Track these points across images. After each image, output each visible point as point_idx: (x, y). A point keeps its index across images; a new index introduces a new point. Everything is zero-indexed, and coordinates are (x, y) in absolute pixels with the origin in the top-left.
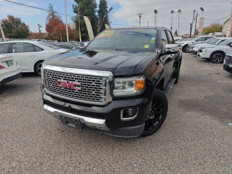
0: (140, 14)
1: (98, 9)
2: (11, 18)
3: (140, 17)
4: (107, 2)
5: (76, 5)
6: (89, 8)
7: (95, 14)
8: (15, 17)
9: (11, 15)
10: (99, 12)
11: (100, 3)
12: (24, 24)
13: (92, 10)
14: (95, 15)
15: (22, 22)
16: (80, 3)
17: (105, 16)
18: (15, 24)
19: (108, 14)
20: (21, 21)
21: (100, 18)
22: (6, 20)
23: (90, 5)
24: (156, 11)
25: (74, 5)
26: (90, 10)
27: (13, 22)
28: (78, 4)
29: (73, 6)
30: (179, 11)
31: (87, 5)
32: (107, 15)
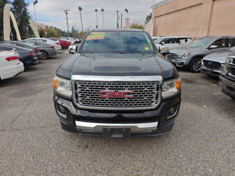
0: (66, 11)
3: (67, 13)
17: (24, 9)
24: (80, 9)
30: (103, 10)
32: (25, 8)
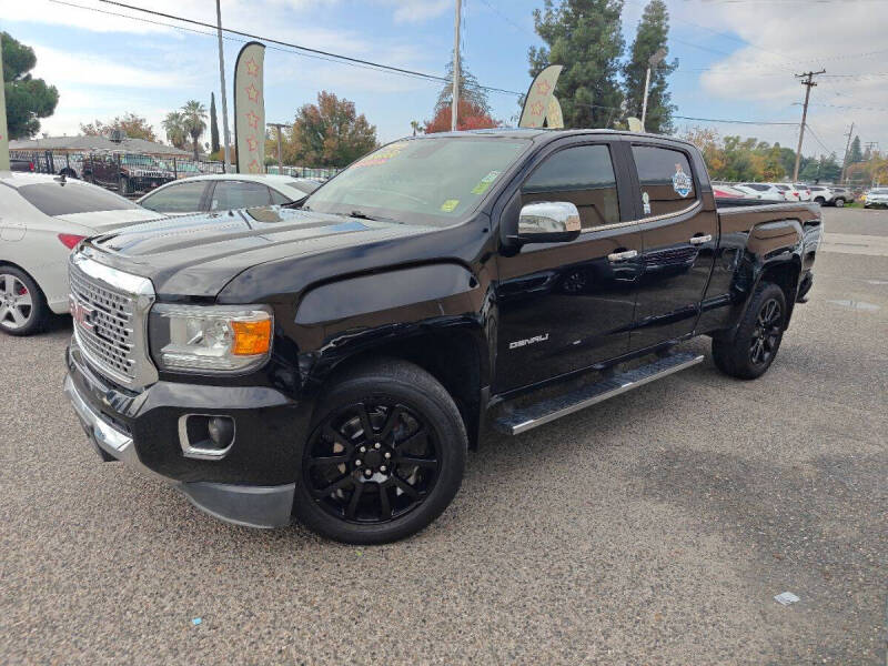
0: (811, 74)
1: (626, 58)
2: (328, 101)
3: (810, 84)
4: (670, 29)
5: (542, 50)
6: (592, 59)
7: (613, 79)
8: (340, 99)
9: (328, 93)
10: (627, 70)
11: (638, 36)
12: (363, 122)
13: (602, 64)
14: (611, 83)
15: (358, 114)
16: (558, 41)
18: (336, 121)
19: (668, 79)
20: (353, 112)
21: (629, 96)
22: (313, 108)
23: (594, 48)
25: (534, 51)
26: (591, 65)
27: (333, 114)
28: (552, 44)
29: (532, 55)
31: (586, 47)
32: (661, 82)
